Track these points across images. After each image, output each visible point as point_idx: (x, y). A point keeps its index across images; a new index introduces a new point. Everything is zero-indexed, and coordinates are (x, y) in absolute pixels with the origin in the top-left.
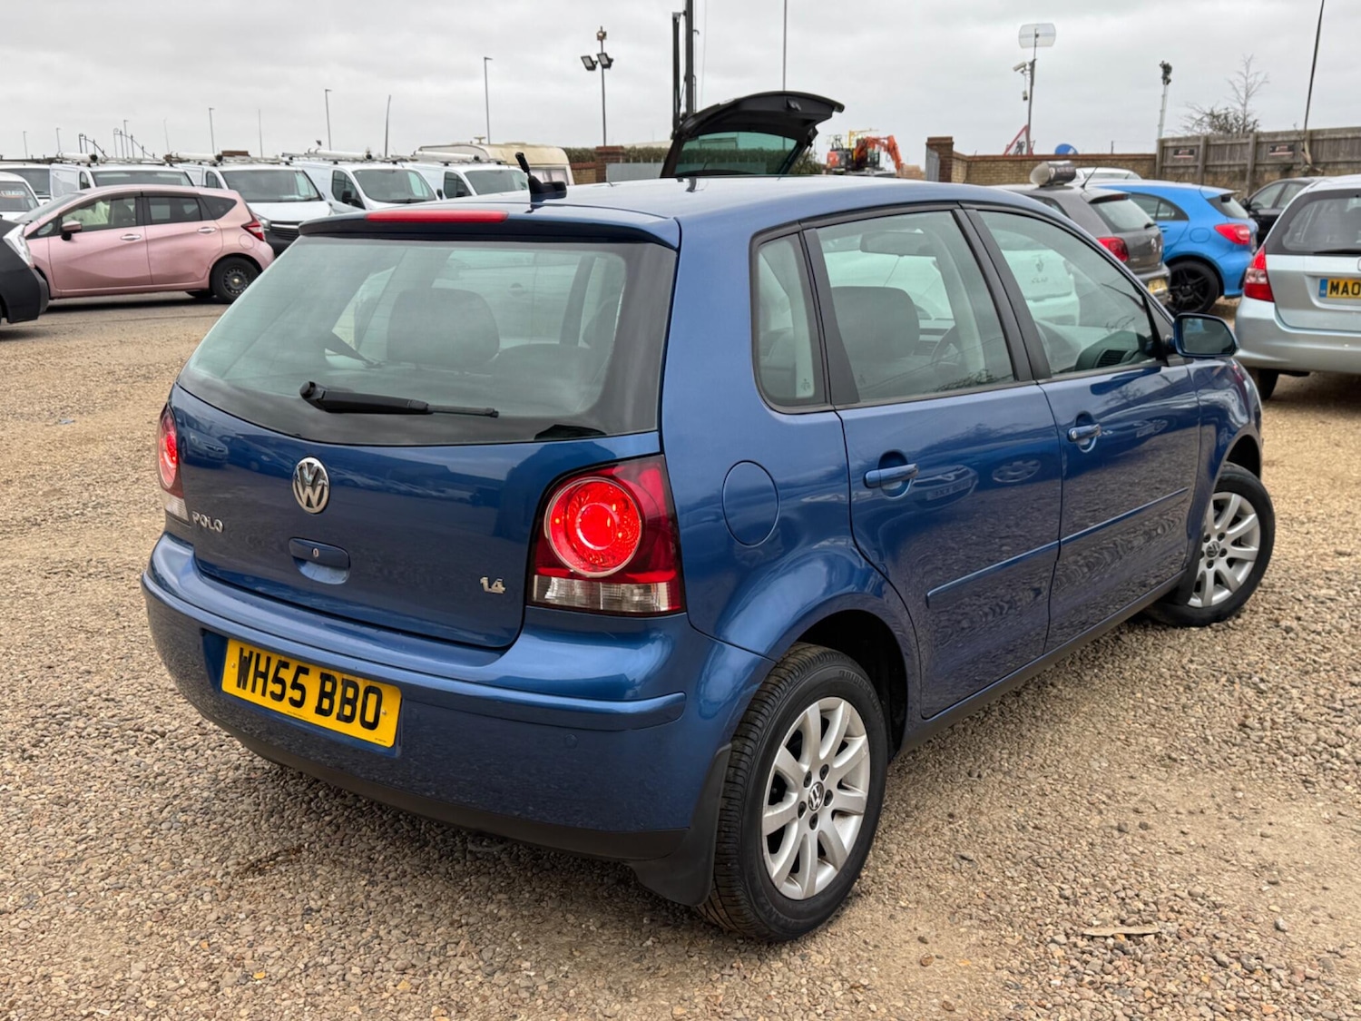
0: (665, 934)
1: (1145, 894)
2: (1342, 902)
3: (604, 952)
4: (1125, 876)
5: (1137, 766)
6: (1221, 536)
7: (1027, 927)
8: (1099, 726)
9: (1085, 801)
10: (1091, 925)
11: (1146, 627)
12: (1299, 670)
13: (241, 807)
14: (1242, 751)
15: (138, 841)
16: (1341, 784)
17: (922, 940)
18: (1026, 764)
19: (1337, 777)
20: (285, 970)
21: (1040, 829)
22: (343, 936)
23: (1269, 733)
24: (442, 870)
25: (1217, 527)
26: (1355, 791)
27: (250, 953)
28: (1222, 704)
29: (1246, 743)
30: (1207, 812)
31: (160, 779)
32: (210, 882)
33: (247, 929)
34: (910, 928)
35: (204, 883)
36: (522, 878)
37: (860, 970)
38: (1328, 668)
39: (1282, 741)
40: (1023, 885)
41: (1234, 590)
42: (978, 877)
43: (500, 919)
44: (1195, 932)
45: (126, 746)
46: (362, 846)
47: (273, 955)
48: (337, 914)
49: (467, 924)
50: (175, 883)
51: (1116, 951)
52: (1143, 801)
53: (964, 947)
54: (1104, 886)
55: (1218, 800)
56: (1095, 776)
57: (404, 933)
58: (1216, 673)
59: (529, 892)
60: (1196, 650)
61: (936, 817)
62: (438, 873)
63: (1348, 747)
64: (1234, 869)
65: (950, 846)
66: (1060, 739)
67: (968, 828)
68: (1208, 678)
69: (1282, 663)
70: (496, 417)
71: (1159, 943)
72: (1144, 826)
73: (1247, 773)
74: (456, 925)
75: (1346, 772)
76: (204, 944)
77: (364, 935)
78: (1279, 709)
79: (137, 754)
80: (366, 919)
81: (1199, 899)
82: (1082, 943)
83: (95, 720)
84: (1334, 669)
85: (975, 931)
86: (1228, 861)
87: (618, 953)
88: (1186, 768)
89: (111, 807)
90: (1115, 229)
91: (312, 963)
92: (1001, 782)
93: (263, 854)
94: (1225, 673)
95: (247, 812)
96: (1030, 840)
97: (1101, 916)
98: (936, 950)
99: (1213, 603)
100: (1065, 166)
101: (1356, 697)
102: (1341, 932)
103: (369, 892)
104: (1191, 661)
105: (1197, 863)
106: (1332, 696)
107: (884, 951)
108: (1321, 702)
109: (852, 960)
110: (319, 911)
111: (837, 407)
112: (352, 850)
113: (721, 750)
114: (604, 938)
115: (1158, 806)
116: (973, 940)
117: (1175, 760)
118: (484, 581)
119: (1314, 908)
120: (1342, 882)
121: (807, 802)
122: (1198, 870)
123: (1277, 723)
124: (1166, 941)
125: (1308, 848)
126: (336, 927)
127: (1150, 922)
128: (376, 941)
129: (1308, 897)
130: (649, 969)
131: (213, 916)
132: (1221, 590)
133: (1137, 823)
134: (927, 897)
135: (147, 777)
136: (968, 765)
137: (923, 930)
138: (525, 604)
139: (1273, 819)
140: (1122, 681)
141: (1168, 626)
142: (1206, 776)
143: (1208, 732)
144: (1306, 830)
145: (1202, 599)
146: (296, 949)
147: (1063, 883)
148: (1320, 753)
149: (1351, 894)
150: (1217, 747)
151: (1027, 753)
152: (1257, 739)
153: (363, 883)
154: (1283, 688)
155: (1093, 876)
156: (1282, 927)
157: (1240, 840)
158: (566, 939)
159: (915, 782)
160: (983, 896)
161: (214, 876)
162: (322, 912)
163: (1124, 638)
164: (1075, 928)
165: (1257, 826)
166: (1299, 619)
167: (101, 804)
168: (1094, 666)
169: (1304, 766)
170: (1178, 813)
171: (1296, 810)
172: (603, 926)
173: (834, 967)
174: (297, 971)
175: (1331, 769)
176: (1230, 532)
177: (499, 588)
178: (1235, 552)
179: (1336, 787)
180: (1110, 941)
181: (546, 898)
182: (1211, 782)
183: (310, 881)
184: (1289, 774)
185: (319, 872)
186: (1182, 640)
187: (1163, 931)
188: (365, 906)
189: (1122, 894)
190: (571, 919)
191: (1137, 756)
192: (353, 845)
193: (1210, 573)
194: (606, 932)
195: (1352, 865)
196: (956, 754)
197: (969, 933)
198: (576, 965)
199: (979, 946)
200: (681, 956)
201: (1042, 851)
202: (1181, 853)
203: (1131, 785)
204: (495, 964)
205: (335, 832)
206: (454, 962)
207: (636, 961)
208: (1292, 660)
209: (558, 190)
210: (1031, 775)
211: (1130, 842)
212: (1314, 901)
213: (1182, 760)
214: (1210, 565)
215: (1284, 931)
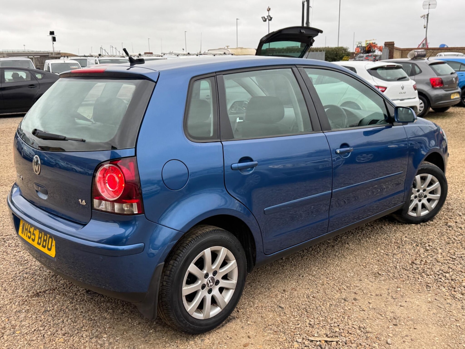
0: (159, 328)
1: (341, 326)
2: (419, 334)
3: (134, 333)
4: (338, 318)
5: (364, 276)
6: (424, 190)
7: (289, 335)
8: (357, 260)
9: (337, 288)
10: (314, 336)
11: (395, 223)
12: (447, 242)
13: (45, 273)
14: (408, 272)
15: (7, 283)
16: (442, 288)
17: (249, 337)
18: (322, 273)
19: (441, 285)
20: (27, 331)
21: (314, 298)
22: (52, 321)
23: (422, 266)
24: (96, 300)
25: (422, 187)
26: (446, 291)
27: (19, 324)
28: (409, 254)
29: (411, 270)
30: (383, 295)
31: (25, 262)
32: (21, 298)
33: (22, 316)
34: (247, 332)
35: (19, 298)
36: (121, 305)
37: (220, 347)
38: (458, 242)
39: (425, 269)
40: (296, 319)
41: (430, 210)
42: (282, 314)
43: (106, 319)
44: (353, 342)
45: (21, 250)
46: (76, 289)
47: (26, 325)
48: (54, 313)
49: (94, 320)
50: (9, 298)
51: (318, 347)
52: (360, 289)
53: (263, 340)
54: (327, 321)
55: (390, 291)
56: (346, 279)
57: (72, 321)
58: (412, 242)
59: (121, 310)
60: (410, 233)
61: (278, 291)
62: (95, 301)
63: (451, 273)
64: (382, 318)
65: (278, 302)
66: (340, 264)
67: (288, 296)
68: (409, 243)
69: (441, 239)
70: (85, 142)
71: (336, 345)
72: (355, 299)
73: (406, 281)
74: (90, 320)
75: (446, 283)
76: (7, 320)
77: (59, 321)
78: (431, 257)
79: (23, 253)
80: (62, 315)
81: (362, 329)
82: (307, 343)
83: (16, 241)
84: (460, 243)
85: (270, 335)
86: (381, 315)
87: (139, 334)
88: (383, 278)
89: (5, 270)
90: (438, 75)
91: (37, 329)
92: (309, 279)
93: (43, 290)
94: (416, 242)
95: (46, 275)
96: (309, 302)
97: (320, 333)
98: (252, 341)
99: (421, 216)
100: (421, 51)
101: (463, 254)
102: (412, 347)
103: (68, 306)
104: (406, 237)
105: (369, 315)
106: (454, 253)
107: (233, 340)
108: (448, 255)
109: (219, 343)
110: (49, 311)
111: (222, 140)
112: (71, 291)
113: (159, 264)
114: (137, 328)
115: (365, 292)
116: (268, 338)
117: (380, 275)
118: (80, 200)
119: (407, 336)
120: (423, 327)
121: (206, 284)
122: (367, 318)
123: (427, 262)
124: (339, 344)
125: (416, 312)
126: (52, 317)
127: (337, 337)
128: (61, 323)
129: (407, 332)
130: (146, 341)
131: (15, 310)
132: (425, 210)
133: (353, 298)
134: (259, 321)
135: (21, 261)
136: (301, 272)
137: (251, 333)
138: (92, 209)
139: (408, 300)
140: (375, 244)
141: (403, 223)
142: (390, 281)
143: (398, 264)
144: (419, 305)
145: (417, 214)
146: (34, 324)
147: (312, 319)
148: (439, 275)
149: (424, 332)
150: (399, 271)
151: (325, 269)
152: (416, 268)
153: (68, 302)
154: (436, 249)
155: (325, 317)
156: (388, 343)
157: (391, 307)
158: (124, 327)
159: (279, 277)
160: (279, 322)
161: (23, 297)
162: (50, 312)
163: (384, 227)
164: (307, 337)
165: (400, 302)
166: (456, 222)
167: (3, 269)
168: (367, 237)
169: (430, 280)
170: (371, 295)
171: (419, 297)
172: (139, 324)
173: (211, 345)
174: (31, 332)
175: (440, 281)
176: (428, 189)
177: (84, 203)
178: (430, 196)
179: (439, 289)
180: (318, 343)
181: (126, 312)
182: (390, 284)
183: (52, 300)
184: (422, 283)
185: (57, 297)
186: (406, 229)
187: (341, 341)
188: (65, 311)
189: (332, 325)
190: (130, 320)
191: (366, 272)
192: (73, 289)
193: (420, 204)
194: (139, 326)
195: (430, 320)
196: (298, 267)
197: (267, 336)
198: (122, 337)
199: (268, 341)
200: (160, 337)
201: (311, 306)
202: (364, 311)
203: (358, 283)
204: (95, 335)
205: (69, 284)
206: (82, 333)
207: (144, 338)
208: (446, 238)
209: (141, 61)
210: (322, 277)
211: (347, 305)
212: (408, 333)
213: (383, 275)
214: (420, 201)
215: (389, 344)
